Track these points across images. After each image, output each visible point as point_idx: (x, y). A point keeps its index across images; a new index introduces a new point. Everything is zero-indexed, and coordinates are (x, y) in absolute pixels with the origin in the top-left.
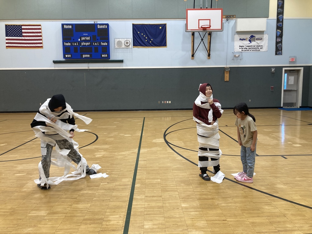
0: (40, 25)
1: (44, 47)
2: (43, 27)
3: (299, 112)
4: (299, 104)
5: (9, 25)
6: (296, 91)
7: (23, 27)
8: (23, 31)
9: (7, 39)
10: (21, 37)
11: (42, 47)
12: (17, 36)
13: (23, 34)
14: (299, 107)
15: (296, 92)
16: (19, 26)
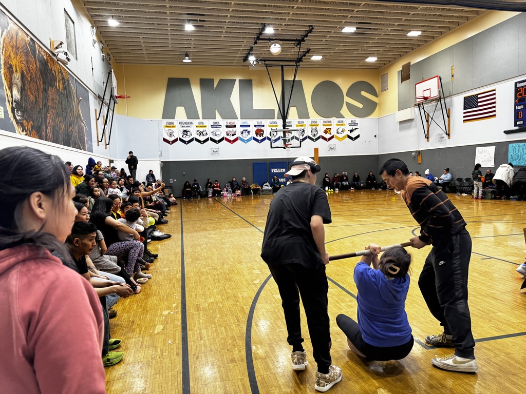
0: (495, 90)
1: (497, 115)
2: (497, 92)
5: (467, 97)
7: (479, 96)
8: (479, 100)
9: (464, 113)
10: (476, 107)
11: (495, 115)
12: (473, 108)
13: (479, 104)
16: (475, 95)
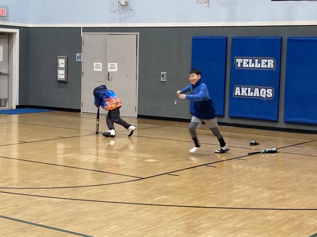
3: (15, 118)
4: (15, 101)
6: (7, 74)
14: (14, 108)
15: (7, 77)
